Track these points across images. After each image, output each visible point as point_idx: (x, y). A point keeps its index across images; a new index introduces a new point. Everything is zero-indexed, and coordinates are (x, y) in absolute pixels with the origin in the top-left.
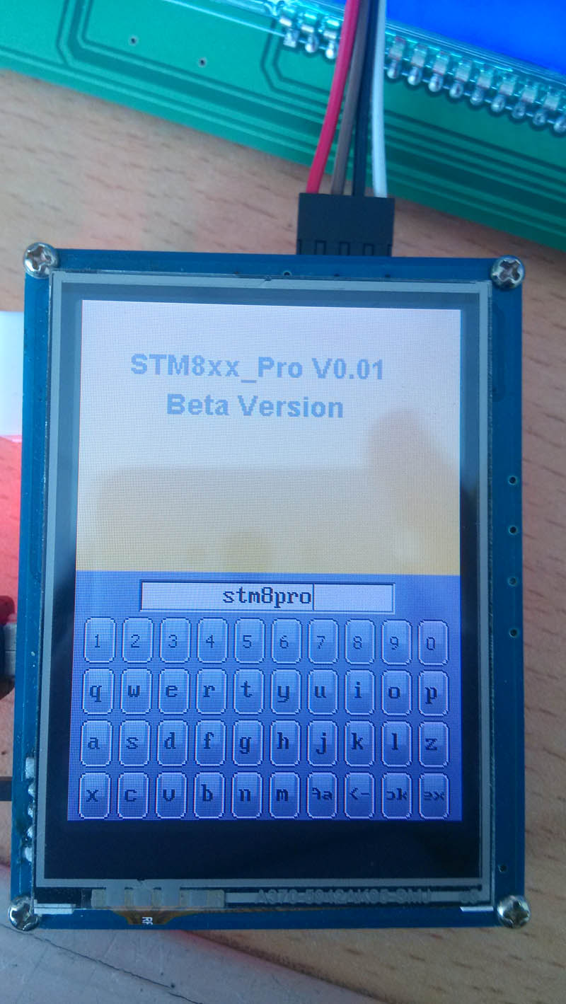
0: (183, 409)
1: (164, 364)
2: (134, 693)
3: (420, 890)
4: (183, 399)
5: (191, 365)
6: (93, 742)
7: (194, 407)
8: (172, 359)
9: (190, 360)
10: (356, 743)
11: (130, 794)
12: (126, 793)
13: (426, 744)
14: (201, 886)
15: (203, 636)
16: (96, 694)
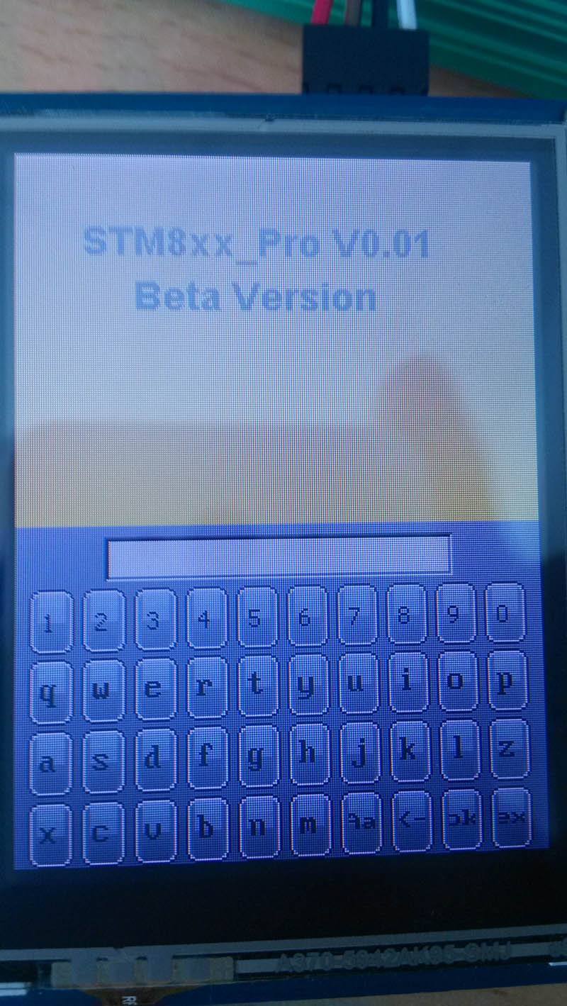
0: (157, 302)
1: (130, 240)
2: (101, 693)
3: (496, 944)
4: (157, 289)
5: (167, 242)
6: (46, 762)
7: (173, 300)
8: (140, 233)
9: (166, 234)
10: (406, 750)
11: (100, 832)
12: (95, 830)
13: (500, 748)
14: (201, 953)
15: (194, 613)
16: (48, 697)
